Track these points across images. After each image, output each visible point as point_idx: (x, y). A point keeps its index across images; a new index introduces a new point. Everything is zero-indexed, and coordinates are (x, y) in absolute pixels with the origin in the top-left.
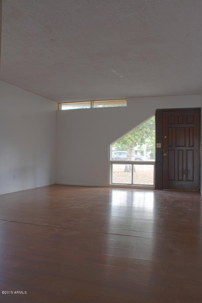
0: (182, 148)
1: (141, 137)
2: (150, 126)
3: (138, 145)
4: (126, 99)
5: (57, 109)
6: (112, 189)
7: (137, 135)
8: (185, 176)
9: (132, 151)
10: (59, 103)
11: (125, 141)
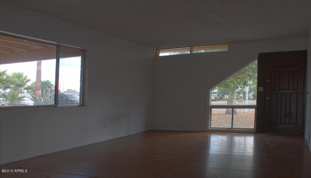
0: (285, 91)
1: (244, 80)
2: (253, 69)
3: (239, 88)
4: (227, 44)
5: (155, 56)
6: (210, 134)
7: (239, 78)
8: (287, 119)
9: (234, 93)
10: (156, 50)
11: (227, 85)
